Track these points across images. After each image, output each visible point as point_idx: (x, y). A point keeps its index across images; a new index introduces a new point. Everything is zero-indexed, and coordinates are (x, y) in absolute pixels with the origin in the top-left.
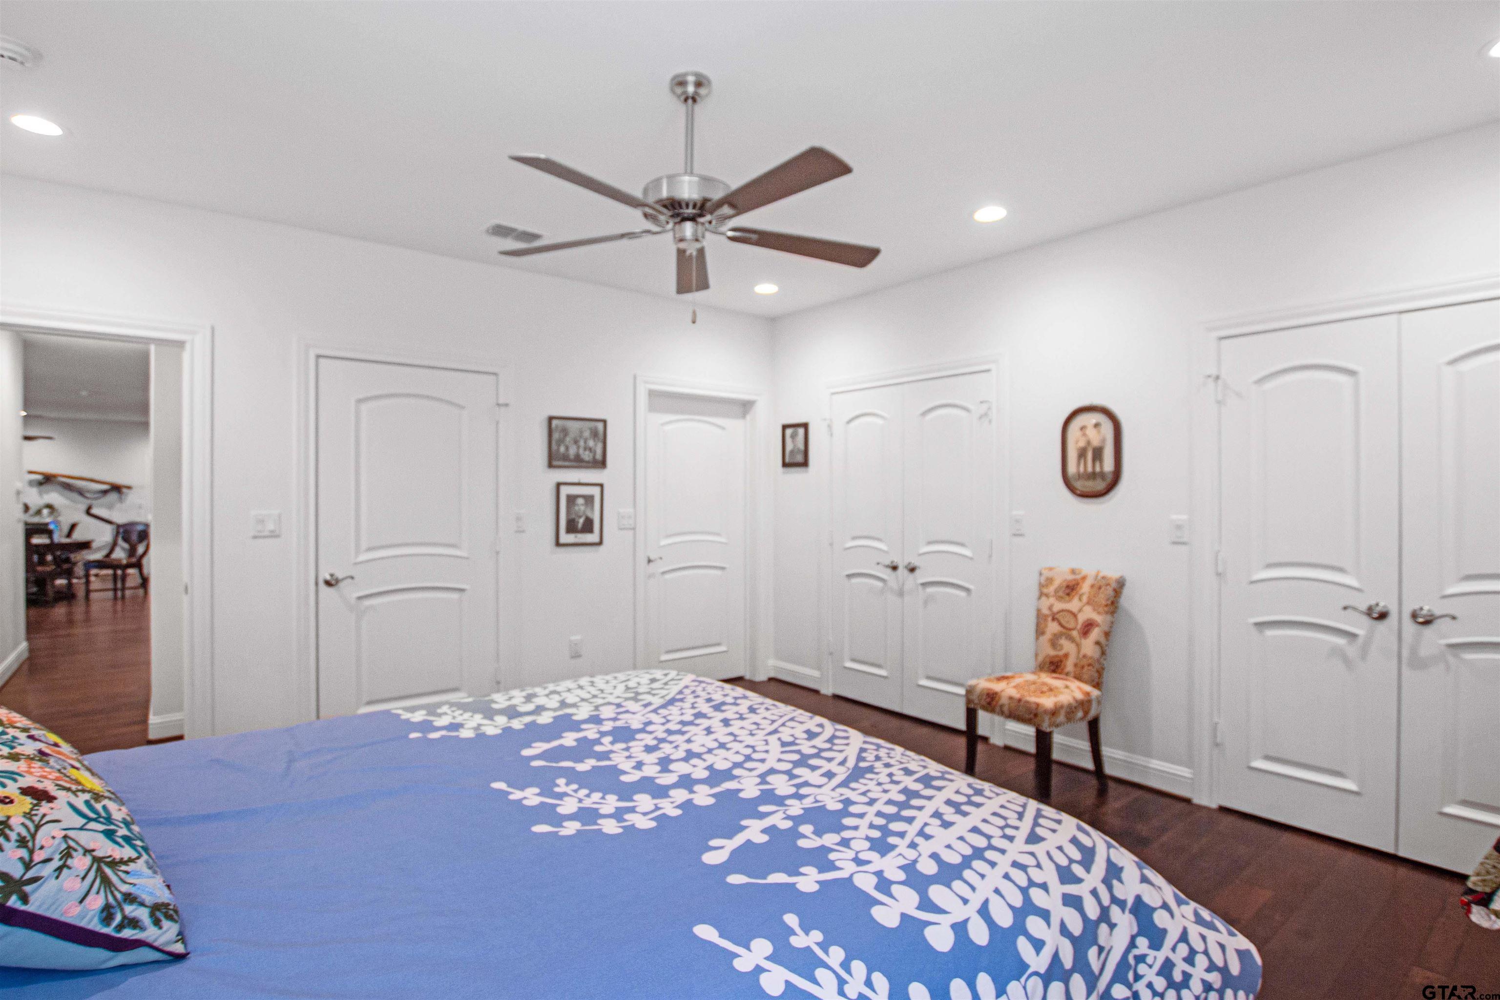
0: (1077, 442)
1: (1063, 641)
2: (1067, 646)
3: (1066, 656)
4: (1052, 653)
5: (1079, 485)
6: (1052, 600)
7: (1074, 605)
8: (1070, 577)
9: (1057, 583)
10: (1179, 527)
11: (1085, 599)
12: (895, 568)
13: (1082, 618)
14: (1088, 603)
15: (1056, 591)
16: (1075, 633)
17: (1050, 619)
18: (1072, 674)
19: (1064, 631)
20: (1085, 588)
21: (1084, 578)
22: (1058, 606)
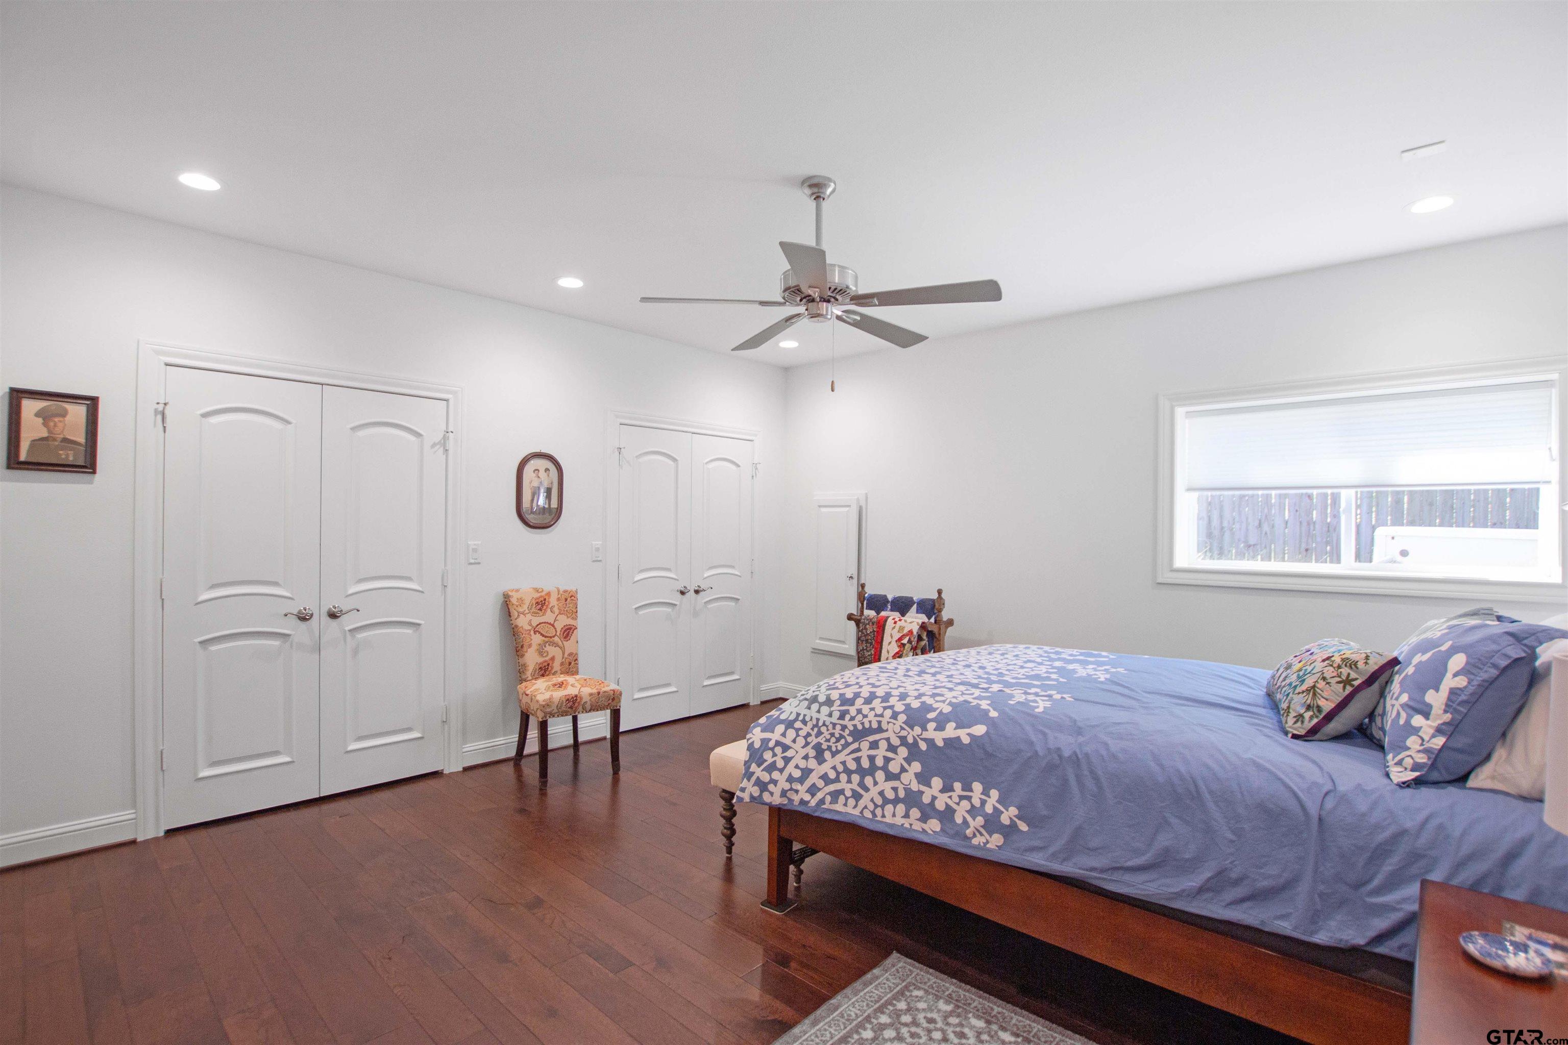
0: (531, 482)
1: (548, 648)
2: (552, 651)
3: (553, 659)
4: (541, 660)
5: (531, 518)
6: (529, 616)
7: (549, 617)
8: (537, 595)
9: (527, 602)
10: (597, 550)
11: (556, 610)
12: (304, 618)
13: (559, 626)
14: (560, 613)
15: (530, 608)
16: (556, 639)
17: (532, 632)
18: (559, 672)
19: (547, 639)
20: (553, 601)
21: (549, 594)
22: (536, 621)
